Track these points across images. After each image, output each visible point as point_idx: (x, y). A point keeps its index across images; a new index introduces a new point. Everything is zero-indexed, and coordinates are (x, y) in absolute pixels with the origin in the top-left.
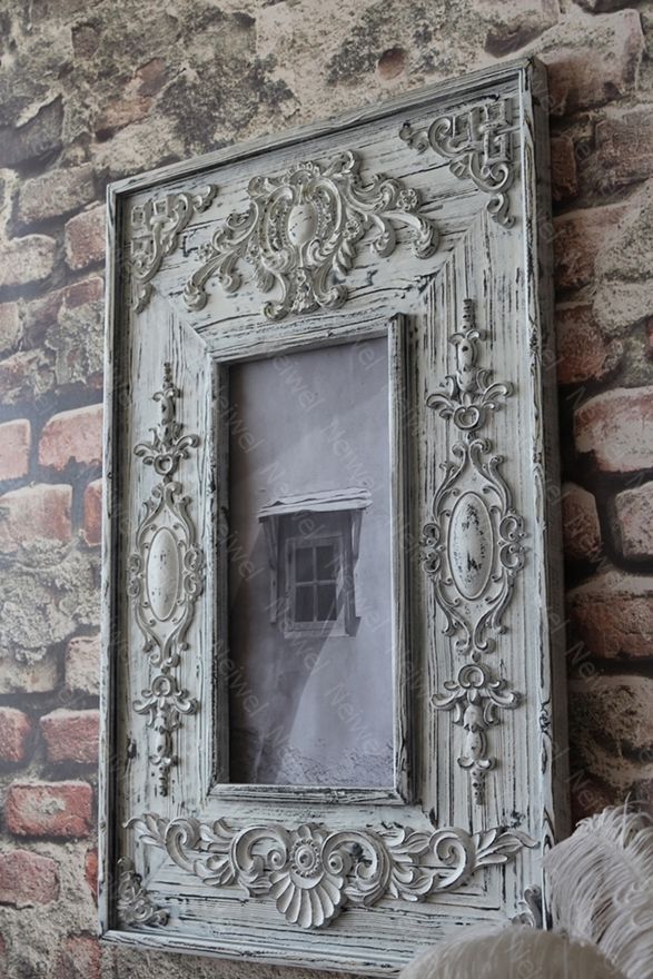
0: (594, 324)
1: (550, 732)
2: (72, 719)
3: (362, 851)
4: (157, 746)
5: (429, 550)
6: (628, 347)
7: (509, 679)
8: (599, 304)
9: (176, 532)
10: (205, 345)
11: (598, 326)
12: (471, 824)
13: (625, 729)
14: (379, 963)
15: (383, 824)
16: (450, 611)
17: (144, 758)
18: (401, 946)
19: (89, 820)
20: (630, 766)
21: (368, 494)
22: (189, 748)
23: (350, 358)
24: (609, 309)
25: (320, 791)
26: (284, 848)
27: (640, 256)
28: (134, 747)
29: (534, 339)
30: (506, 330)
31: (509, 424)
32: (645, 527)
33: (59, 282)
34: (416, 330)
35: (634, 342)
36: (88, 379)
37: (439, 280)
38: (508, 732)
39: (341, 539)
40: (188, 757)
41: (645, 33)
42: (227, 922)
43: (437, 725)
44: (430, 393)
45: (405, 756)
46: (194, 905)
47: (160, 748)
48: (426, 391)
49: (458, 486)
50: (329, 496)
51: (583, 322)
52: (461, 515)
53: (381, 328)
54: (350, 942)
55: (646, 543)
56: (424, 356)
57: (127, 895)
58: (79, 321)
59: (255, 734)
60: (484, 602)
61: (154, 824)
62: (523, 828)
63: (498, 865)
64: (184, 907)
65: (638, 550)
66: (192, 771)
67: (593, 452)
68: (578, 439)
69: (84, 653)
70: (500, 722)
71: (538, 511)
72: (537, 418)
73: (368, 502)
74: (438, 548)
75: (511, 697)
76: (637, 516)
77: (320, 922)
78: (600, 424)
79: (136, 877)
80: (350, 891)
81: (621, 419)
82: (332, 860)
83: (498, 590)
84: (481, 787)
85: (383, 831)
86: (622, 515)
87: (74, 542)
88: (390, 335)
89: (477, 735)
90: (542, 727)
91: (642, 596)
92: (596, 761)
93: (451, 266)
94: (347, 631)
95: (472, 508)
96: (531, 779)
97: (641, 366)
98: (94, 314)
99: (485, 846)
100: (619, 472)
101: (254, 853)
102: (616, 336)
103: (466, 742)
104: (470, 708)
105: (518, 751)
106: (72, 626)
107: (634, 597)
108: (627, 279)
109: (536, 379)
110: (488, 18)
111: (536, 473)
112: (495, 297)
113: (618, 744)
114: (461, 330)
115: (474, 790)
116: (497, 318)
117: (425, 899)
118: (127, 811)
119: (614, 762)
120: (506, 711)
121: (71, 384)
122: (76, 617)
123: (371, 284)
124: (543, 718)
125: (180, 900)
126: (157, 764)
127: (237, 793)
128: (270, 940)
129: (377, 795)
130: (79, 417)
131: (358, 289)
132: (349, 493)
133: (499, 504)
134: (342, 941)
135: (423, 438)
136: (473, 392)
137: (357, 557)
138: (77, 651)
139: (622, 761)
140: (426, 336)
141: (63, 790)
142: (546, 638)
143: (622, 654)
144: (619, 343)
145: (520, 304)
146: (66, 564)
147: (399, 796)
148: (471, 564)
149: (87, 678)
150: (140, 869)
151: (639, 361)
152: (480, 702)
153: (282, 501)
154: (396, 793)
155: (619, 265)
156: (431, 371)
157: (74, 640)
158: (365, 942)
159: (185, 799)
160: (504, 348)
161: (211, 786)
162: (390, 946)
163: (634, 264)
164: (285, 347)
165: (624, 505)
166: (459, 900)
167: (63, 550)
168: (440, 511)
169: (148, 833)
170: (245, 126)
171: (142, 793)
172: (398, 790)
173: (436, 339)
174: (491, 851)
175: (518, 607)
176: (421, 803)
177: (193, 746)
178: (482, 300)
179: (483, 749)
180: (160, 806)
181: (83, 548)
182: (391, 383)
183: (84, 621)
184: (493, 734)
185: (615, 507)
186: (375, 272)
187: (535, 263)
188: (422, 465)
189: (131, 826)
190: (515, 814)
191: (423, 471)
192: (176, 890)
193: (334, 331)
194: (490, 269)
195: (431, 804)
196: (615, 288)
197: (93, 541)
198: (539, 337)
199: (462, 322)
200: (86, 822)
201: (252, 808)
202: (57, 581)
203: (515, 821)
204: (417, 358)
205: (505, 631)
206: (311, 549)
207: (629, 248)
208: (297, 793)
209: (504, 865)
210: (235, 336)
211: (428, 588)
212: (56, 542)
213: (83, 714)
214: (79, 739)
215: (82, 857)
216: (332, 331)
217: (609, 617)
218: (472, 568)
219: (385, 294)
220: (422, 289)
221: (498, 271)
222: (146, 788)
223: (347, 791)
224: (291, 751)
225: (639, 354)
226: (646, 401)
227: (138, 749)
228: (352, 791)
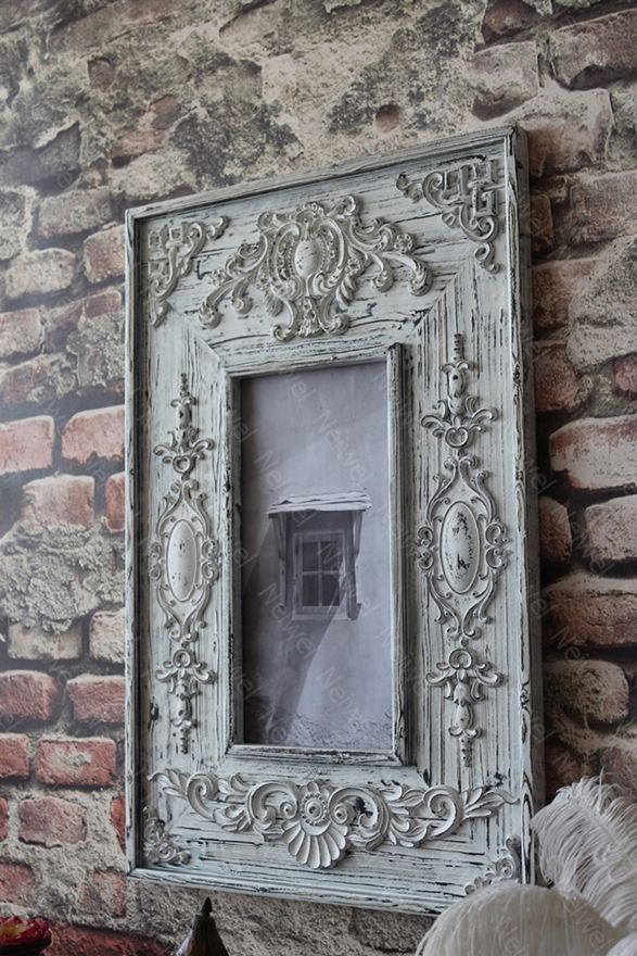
0: (567, 361)
1: (529, 708)
2: (96, 684)
3: (364, 804)
4: (178, 711)
5: (423, 550)
6: (596, 382)
7: (493, 662)
8: (572, 344)
9: (194, 524)
10: (218, 359)
11: (571, 363)
12: (459, 783)
13: (591, 705)
14: (380, 899)
15: (382, 782)
16: (442, 601)
17: (165, 721)
19: (114, 772)
20: (595, 736)
21: (368, 498)
22: (207, 713)
23: (352, 377)
24: (581, 349)
25: (327, 753)
26: (295, 800)
27: (608, 305)
28: (157, 710)
29: (517, 373)
30: (491, 362)
31: (494, 445)
32: (610, 536)
33: (79, 293)
34: (411, 358)
35: (602, 379)
36: (108, 383)
37: (432, 315)
38: (492, 707)
39: (343, 536)
40: (206, 721)
41: (614, 111)
42: (243, 862)
43: (430, 700)
44: (424, 414)
45: (402, 725)
46: (213, 848)
47: (181, 713)
48: (420, 412)
49: (450, 495)
50: (332, 498)
51: (558, 358)
52: (451, 521)
53: (381, 355)
54: (353, 880)
55: (610, 550)
56: (418, 381)
57: (152, 838)
58: (98, 330)
59: (266, 702)
60: (472, 596)
61: (176, 777)
62: (505, 787)
63: (483, 818)
64: (204, 849)
65: (604, 555)
66: (210, 732)
67: (566, 471)
68: (553, 459)
69: (107, 626)
70: (485, 698)
71: (520, 521)
72: (519, 441)
73: (368, 505)
74: (432, 548)
75: (495, 678)
76: (603, 527)
77: (327, 863)
78: (573, 447)
79: (161, 823)
80: (353, 837)
81: (591, 444)
82: (338, 811)
83: (484, 586)
84: (469, 751)
85: (383, 787)
86: (591, 525)
87: (96, 528)
88: (389, 362)
89: (465, 708)
90: (522, 704)
91: (607, 594)
92: (566, 730)
93: (443, 303)
94: (349, 615)
95: (461, 515)
96: (512, 747)
97: (608, 399)
98: (113, 324)
99: (472, 802)
100: (588, 489)
101: (267, 804)
102: (586, 373)
103: (457, 714)
104: (460, 686)
105: (500, 723)
106: (94, 602)
107: (600, 595)
108: (597, 324)
109: (518, 408)
110: (475, 85)
111: (518, 489)
112: (482, 333)
113: (585, 718)
114: (451, 360)
115: (462, 755)
116: (484, 352)
117: (420, 845)
118: (150, 766)
119: (581, 732)
120: (490, 689)
121: (92, 387)
122: (99, 594)
123: (371, 315)
124: (523, 696)
125: (201, 843)
126: (178, 726)
127: (253, 753)
128: (282, 878)
129: (378, 757)
130: (100, 417)
131: (358, 318)
132: (350, 496)
133: (485, 513)
134: (348, 879)
135: (417, 453)
136: (462, 415)
137: (358, 552)
138: (100, 623)
139: (588, 731)
140: (420, 364)
141: (88, 745)
142: (526, 629)
143: (588, 642)
144: (589, 379)
145: (503, 341)
146: (89, 547)
147: (397, 759)
148: (461, 563)
149: (111, 648)
150: (164, 816)
151: (607, 396)
152: (468, 680)
153: (290, 500)
154: (394, 756)
155: (589, 312)
156: (425, 395)
157: (98, 614)
158: (367, 881)
159: (204, 757)
160: (490, 379)
161: (229, 746)
162: (389, 884)
163: (603, 312)
165: (592, 518)
166: (449, 846)
167: (87, 534)
168: (433, 516)
169: (171, 785)
170: (253, 163)
171: (165, 752)
172: (396, 753)
173: (429, 367)
174: (477, 806)
175: (500, 602)
176: (416, 765)
177: (210, 708)
178: (470, 336)
179: (471, 721)
180: (180, 762)
181: (105, 533)
182: (389, 403)
183: (107, 597)
184: (479, 708)
185: (584, 519)
186: (374, 305)
187: (518, 307)
188: (417, 476)
189: (155, 778)
190: (498, 776)
191: (418, 482)
192: (197, 835)
193: (339, 356)
194: (477, 308)
195: (424, 765)
196: (586, 331)
197: (114, 527)
198: (521, 371)
199: (453, 355)
200: (111, 774)
201: (265, 765)
202: (80, 562)
203: (498, 781)
204: (413, 383)
205: (490, 621)
206: (316, 544)
207: (598, 297)
208: (307, 754)
209: (488, 818)
210: (247, 353)
211: (422, 583)
212: (80, 527)
213: (107, 679)
214: (103, 701)
215: (108, 804)
216: (337, 355)
217: (578, 611)
218: (462, 568)
219: (383, 324)
220: (416, 323)
221: (485, 310)
222: (168, 747)
223: (351, 754)
224: (299, 717)
225: (606, 390)
226: (612, 430)
227: (160, 712)
228: (355, 754)
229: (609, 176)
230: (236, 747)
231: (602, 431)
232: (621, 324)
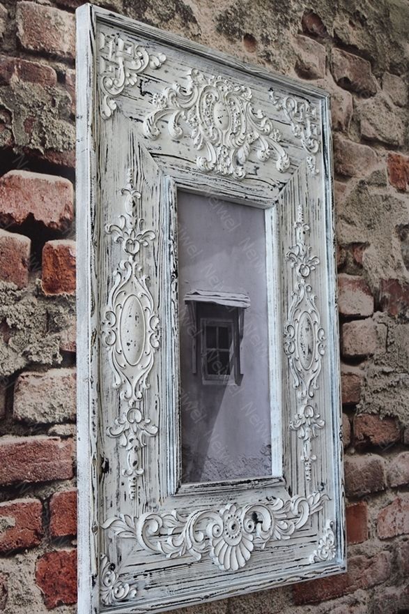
1: (343, 440)
2: (20, 445)
3: (257, 516)
4: (133, 462)
5: (289, 340)
6: (347, 254)
7: (319, 413)
9: (143, 300)
10: (157, 168)
12: (305, 492)
14: (277, 579)
15: (267, 498)
17: (115, 471)
18: (276, 567)
19: (39, 531)
22: (151, 461)
23: (239, 212)
25: (245, 482)
26: (222, 522)
28: (107, 464)
29: (334, 239)
30: (315, 228)
31: (317, 280)
32: (350, 341)
33: (11, 50)
35: (349, 253)
36: (46, 150)
37: (287, 188)
38: (318, 441)
39: (232, 324)
40: (150, 468)
41: (353, 108)
42: (179, 581)
43: (291, 439)
44: (285, 251)
46: (155, 576)
47: (136, 463)
48: (283, 249)
49: (301, 307)
50: (229, 296)
52: (303, 323)
54: (251, 573)
55: (350, 349)
57: (109, 582)
58: (34, 96)
60: (311, 372)
61: (131, 522)
62: (325, 491)
63: (316, 513)
64: (148, 580)
66: (153, 478)
69: (34, 386)
71: (338, 328)
72: (336, 280)
73: (248, 305)
74: (293, 339)
75: (323, 423)
76: (348, 336)
79: (112, 566)
80: (256, 541)
82: (249, 524)
83: (316, 367)
85: (267, 502)
87: (30, 288)
90: (340, 438)
93: (292, 183)
94: (236, 382)
95: (308, 320)
97: (352, 265)
98: (49, 97)
99: (315, 503)
100: (344, 314)
101: (196, 530)
102: (343, 247)
104: (308, 429)
105: (322, 451)
106: (21, 362)
108: (347, 221)
109: (336, 261)
110: (297, 53)
111: (337, 309)
112: (310, 209)
114: (298, 221)
116: (311, 221)
120: (318, 431)
121: (28, 148)
122: (26, 354)
123: (256, 174)
124: (340, 433)
125: (146, 575)
126: (131, 475)
127: (196, 490)
128: (207, 586)
129: (274, 481)
130: (37, 180)
131: (249, 174)
132: (239, 297)
133: (317, 320)
135: (282, 275)
136: (305, 257)
137: (242, 337)
138: (26, 384)
141: (12, 508)
144: (344, 251)
145: (320, 218)
146: (20, 306)
149: (35, 408)
150: (114, 559)
151: (351, 263)
152: (311, 425)
153: (198, 292)
154: (283, 479)
156: (285, 238)
157: (24, 374)
159: (149, 499)
160: (314, 238)
161: (179, 487)
162: (271, 569)
163: (349, 216)
164: (220, 194)
166: (301, 534)
167: (18, 293)
168: (294, 319)
169: (128, 528)
170: (167, 21)
171: (114, 501)
172: (284, 477)
174: (318, 504)
175: (321, 376)
177: (153, 458)
178: (305, 208)
180: (128, 508)
181: (38, 294)
183: (35, 358)
184: (313, 443)
185: (342, 330)
186: (258, 168)
188: (282, 291)
190: (322, 484)
191: (282, 294)
192: (143, 568)
193: (249, 197)
194: (308, 193)
195: (289, 483)
197: (50, 289)
198: (336, 240)
199: (300, 217)
200: (36, 533)
201: (193, 499)
202: (8, 320)
203: (322, 487)
206: (215, 328)
210: (179, 170)
211: (286, 362)
212: (11, 285)
213: (30, 439)
214: (27, 462)
215: (33, 565)
218: (310, 353)
219: (264, 184)
220: (280, 189)
221: (312, 196)
222: (118, 495)
223: (259, 480)
224: (209, 459)
225: (351, 259)
226: (353, 282)
227: (110, 465)
228: (261, 480)
229: (349, 141)
230: (184, 486)
231: (350, 282)
232: (356, 226)
